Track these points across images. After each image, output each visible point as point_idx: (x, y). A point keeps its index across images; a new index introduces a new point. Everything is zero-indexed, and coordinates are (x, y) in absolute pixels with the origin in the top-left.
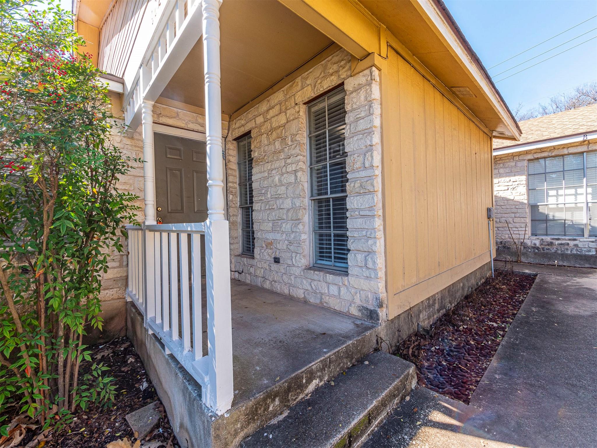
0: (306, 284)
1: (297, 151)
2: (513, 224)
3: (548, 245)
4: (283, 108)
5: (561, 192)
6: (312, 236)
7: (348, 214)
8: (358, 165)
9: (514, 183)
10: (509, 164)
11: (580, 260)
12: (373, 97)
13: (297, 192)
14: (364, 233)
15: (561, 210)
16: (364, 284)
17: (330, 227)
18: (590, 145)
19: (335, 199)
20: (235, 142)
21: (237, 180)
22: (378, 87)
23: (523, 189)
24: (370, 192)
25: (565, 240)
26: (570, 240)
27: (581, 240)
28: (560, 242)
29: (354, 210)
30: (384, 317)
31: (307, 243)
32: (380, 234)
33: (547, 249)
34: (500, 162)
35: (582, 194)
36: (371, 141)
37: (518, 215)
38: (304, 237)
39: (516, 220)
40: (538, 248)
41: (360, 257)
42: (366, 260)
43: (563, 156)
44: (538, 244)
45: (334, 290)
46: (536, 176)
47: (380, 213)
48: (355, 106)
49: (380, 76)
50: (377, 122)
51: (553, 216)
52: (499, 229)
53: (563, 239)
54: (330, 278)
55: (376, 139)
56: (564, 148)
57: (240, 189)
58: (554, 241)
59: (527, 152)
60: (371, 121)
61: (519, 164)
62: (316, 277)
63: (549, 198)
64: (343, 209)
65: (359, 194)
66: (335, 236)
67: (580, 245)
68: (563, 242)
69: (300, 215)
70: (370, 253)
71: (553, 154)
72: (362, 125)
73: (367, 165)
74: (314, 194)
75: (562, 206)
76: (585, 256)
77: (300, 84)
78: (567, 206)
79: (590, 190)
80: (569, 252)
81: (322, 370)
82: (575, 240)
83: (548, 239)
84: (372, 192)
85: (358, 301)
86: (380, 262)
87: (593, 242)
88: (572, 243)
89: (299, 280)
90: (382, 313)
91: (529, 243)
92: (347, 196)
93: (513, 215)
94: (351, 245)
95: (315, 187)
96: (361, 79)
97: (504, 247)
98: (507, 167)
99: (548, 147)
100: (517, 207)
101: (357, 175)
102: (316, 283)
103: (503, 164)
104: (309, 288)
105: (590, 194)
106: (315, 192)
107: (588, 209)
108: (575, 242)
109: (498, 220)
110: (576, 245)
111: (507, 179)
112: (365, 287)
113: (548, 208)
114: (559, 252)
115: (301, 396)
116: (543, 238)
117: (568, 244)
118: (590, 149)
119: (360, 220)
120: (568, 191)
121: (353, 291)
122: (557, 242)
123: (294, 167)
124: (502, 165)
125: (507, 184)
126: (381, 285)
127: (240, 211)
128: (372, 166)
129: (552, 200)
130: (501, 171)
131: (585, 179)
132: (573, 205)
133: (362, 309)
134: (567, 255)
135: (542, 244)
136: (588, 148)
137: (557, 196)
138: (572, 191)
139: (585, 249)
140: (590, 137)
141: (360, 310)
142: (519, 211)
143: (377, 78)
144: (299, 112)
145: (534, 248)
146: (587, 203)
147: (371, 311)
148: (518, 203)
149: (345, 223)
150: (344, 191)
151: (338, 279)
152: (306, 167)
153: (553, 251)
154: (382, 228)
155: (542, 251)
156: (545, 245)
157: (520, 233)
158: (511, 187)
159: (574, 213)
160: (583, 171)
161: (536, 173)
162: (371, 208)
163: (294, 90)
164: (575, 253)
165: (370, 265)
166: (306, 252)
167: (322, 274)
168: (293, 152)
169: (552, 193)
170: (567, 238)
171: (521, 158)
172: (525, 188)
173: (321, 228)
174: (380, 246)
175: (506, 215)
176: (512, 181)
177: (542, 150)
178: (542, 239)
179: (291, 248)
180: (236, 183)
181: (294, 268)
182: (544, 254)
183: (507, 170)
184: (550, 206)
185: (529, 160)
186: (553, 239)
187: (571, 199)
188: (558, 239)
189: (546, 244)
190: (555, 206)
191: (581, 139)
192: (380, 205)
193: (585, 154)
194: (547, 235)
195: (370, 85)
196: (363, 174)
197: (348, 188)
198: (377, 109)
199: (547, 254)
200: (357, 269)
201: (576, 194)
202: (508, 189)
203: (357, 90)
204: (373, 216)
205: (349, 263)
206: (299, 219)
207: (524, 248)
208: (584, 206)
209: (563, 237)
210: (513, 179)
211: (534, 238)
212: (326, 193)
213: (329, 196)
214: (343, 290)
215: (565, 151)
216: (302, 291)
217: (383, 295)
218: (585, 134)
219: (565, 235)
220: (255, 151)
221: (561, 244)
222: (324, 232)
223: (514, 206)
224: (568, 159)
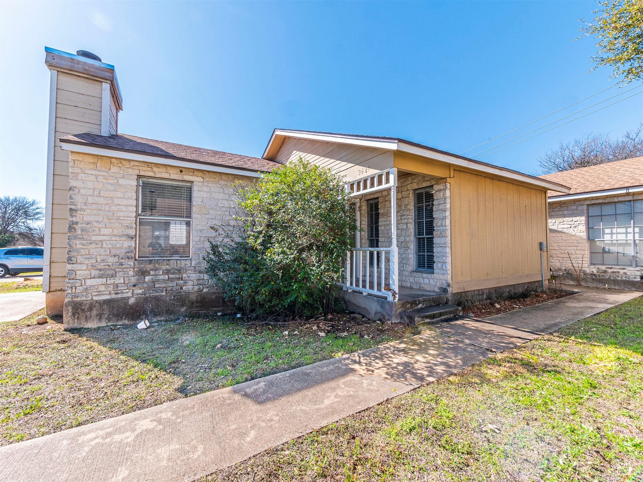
0: (412, 280)
1: (408, 213)
2: (575, 255)
3: (603, 272)
4: (400, 190)
5: (614, 231)
6: (415, 256)
7: (434, 245)
8: (439, 224)
9: (576, 223)
10: (571, 207)
11: (628, 285)
12: (446, 195)
13: (408, 234)
14: (442, 254)
15: (614, 245)
16: (441, 277)
17: (425, 252)
18: (635, 196)
19: (427, 238)
20: (365, 201)
21: (367, 223)
22: (449, 191)
23: (583, 228)
24: (444, 237)
25: (617, 269)
26: (620, 269)
27: (629, 269)
28: (612, 270)
29: (437, 244)
30: (451, 291)
31: (412, 259)
32: (449, 255)
33: (602, 276)
34: (564, 205)
35: (631, 233)
36: (445, 214)
37: (579, 248)
38: (411, 256)
39: (578, 252)
40: (595, 275)
41: (440, 265)
42: (442, 266)
43: (615, 202)
44: (595, 272)
45: (426, 281)
46: (595, 218)
47: (449, 245)
48: (438, 198)
49: (450, 186)
50: (448, 206)
51: (609, 250)
52: (564, 259)
53: (615, 268)
54: (425, 275)
55: (448, 213)
56: (614, 197)
57: (368, 228)
58: (608, 270)
59: (586, 199)
60: (445, 206)
61: (580, 208)
62: (417, 276)
63: (605, 236)
64: (432, 243)
65: (439, 237)
66: (427, 256)
67: (628, 273)
68: (615, 270)
69: (409, 246)
70: (444, 263)
71: (606, 201)
72: (441, 207)
73: (443, 225)
74: (416, 235)
75: (615, 242)
76: (632, 282)
77: (410, 181)
78: (619, 242)
79: (637, 230)
80: (620, 278)
81: (424, 302)
82: (624, 269)
83: (603, 268)
84: (446, 237)
85: (438, 285)
86: (449, 267)
87: (638, 271)
88: (622, 271)
89: (407, 278)
90: (450, 290)
91: (588, 271)
92: (433, 237)
93: (575, 248)
94: (435, 259)
95: (417, 231)
96: (441, 187)
97: (568, 274)
98: (570, 210)
99: (603, 196)
100: (578, 242)
101: (438, 228)
102: (417, 278)
103: (567, 207)
104: (413, 281)
105: (637, 233)
106: (417, 233)
107: (635, 245)
108: (624, 271)
109: (563, 252)
110: (625, 273)
111: (570, 219)
112: (442, 279)
113: (604, 243)
114: (612, 278)
115: (416, 308)
116: (600, 267)
117: (619, 272)
118: (635, 198)
119: (440, 249)
120: (620, 230)
121: (436, 280)
122: (610, 270)
123: (406, 221)
124: (565, 208)
125: (570, 223)
126: (449, 277)
127: (368, 241)
128: (445, 226)
129: (607, 237)
130: (565, 212)
131: (632, 221)
132: (624, 242)
133: (440, 288)
134: (618, 280)
135: (598, 272)
136: (633, 198)
137: (612, 234)
138: (623, 230)
139: (632, 276)
140: (631, 191)
141: (439, 289)
142: (580, 245)
143: (449, 187)
144: (409, 194)
145: (592, 274)
146: (635, 241)
147: (444, 289)
148: (579, 239)
149: (433, 249)
150: (432, 234)
151: (429, 276)
152: (412, 221)
153: (607, 277)
154: (450, 252)
155: (599, 278)
156: (601, 273)
157: (579, 262)
158: (573, 226)
159: (626, 247)
160: (631, 215)
161: (595, 215)
162: (445, 243)
163: (407, 183)
164: (624, 279)
165: (444, 268)
166: (412, 264)
167: (420, 274)
168: (406, 213)
169: (607, 231)
170: (618, 267)
171: (581, 203)
172: (585, 226)
173: (419, 252)
174: (449, 260)
175: (569, 248)
176: (574, 221)
177: (597, 198)
178: (598, 268)
179: (404, 261)
180: (365, 225)
181: (405, 272)
182: (599, 280)
183: (570, 212)
184: (606, 242)
185: (588, 205)
186: (607, 268)
187: (622, 237)
188: (611, 268)
189: (602, 271)
190: (610, 242)
191: (624, 191)
192: (449, 242)
193: (632, 202)
194: (603, 264)
195: (445, 190)
196: (441, 228)
197: (434, 234)
198: (448, 201)
199: (602, 279)
200: (438, 270)
201: (627, 233)
202: (571, 227)
203: (440, 191)
204: (446, 247)
205: (434, 268)
206: (408, 247)
207: (584, 274)
208: (632, 242)
209: (615, 267)
210: (575, 219)
211: (593, 266)
212: (423, 235)
213: (425, 236)
214: (431, 281)
215: (616, 200)
216: (409, 283)
217: (450, 281)
218: (627, 188)
219: (618, 265)
220: (381, 210)
221: (614, 272)
222: (422, 253)
223: (575, 241)
224: (618, 205)
